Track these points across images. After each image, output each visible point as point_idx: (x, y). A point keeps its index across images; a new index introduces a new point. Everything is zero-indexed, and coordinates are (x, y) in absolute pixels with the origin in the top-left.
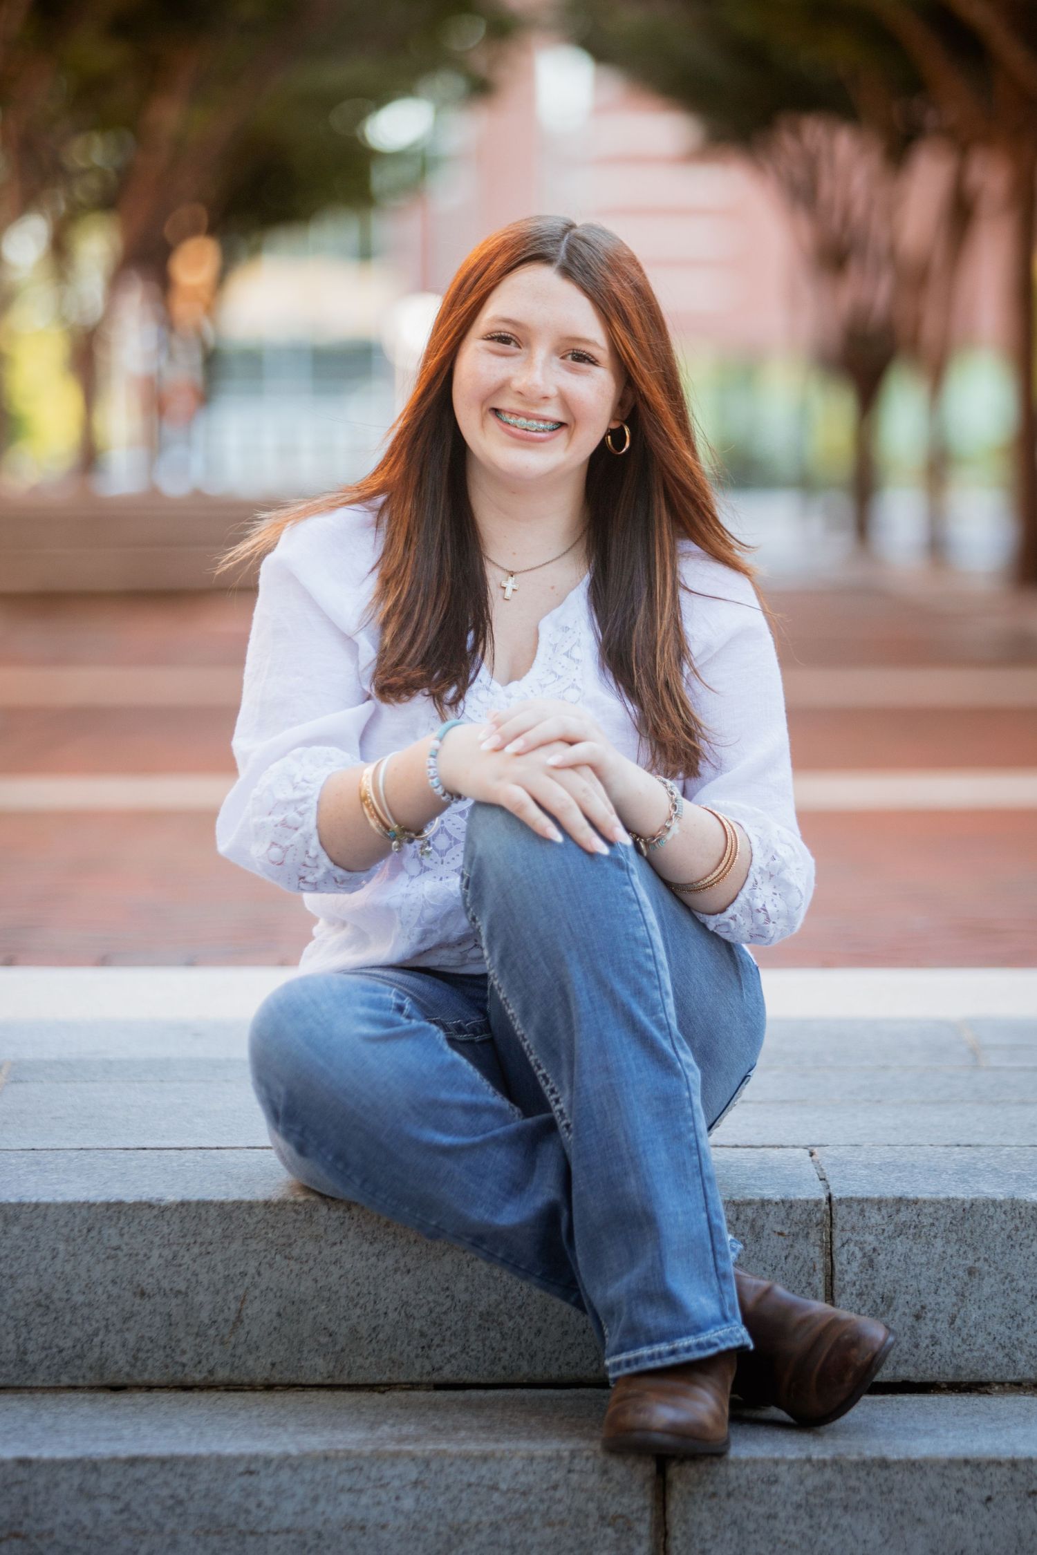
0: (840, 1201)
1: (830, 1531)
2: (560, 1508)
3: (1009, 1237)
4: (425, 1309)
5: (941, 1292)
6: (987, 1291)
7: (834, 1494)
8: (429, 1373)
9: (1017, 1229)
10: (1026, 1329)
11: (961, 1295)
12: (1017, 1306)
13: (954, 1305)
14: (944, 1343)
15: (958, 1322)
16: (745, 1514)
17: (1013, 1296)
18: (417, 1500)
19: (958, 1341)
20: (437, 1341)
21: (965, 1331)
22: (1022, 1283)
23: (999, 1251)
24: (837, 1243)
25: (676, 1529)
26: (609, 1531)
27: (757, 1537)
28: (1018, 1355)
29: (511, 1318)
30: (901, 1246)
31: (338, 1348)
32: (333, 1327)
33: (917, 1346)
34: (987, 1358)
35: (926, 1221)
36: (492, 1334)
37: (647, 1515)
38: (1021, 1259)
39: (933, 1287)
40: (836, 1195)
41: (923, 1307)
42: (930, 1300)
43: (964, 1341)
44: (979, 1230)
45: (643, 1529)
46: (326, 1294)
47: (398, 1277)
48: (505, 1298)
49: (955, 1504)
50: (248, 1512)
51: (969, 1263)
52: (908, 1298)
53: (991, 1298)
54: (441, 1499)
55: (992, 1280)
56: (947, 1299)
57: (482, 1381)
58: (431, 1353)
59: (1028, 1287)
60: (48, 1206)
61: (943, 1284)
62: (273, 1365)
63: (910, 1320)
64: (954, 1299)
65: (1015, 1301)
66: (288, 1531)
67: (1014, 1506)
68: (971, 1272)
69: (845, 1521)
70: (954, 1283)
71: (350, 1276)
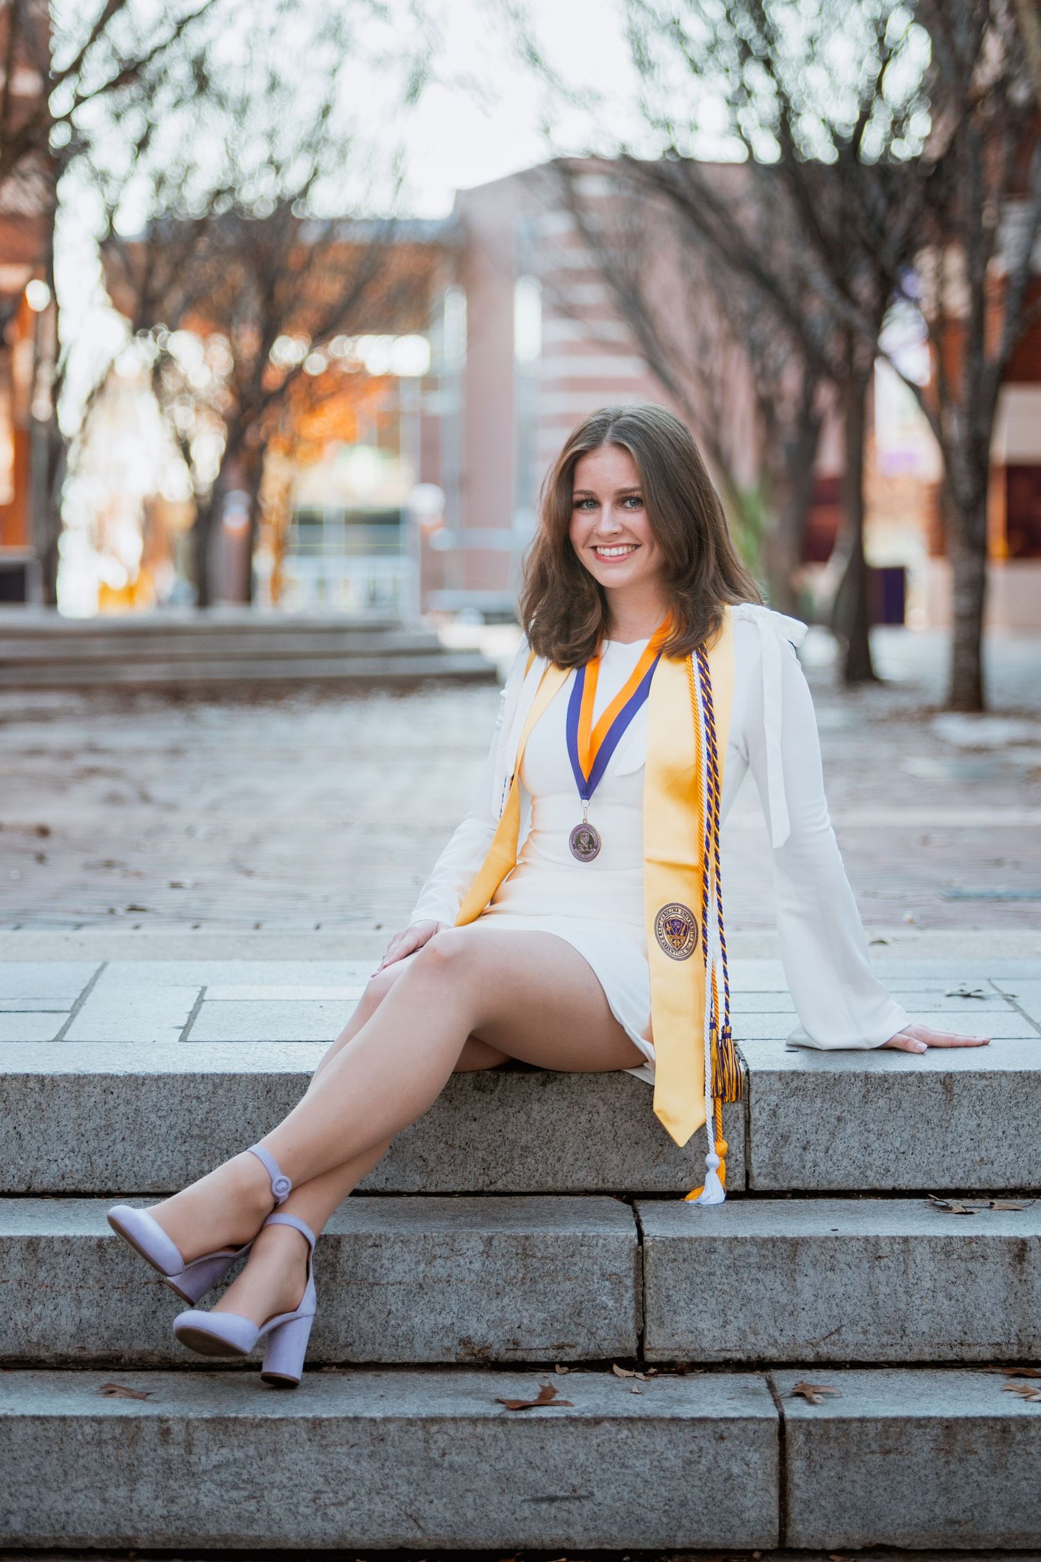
0: (755, 1074)
1: (749, 1282)
2: (576, 1268)
3: (864, 1096)
4: (485, 1144)
5: (819, 1132)
6: (849, 1131)
7: (752, 1260)
8: (488, 1186)
9: (868, 1091)
10: (874, 1156)
11: (833, 1135)
12: (868, 1141)
13: (828, 1140)
14: (821, 1165)
15: (831, 1152)
16: (694, 1272)
17: (866, 1134)
18: (483, 1264)
19: (831, 1164)
20: (493, 1164)
21: (835, 1158)
22: (872, 1126)
23: (857, 1105)
24: (753, 1101)
25: (650, 1281)
26: (607, 1283)
27: (702, 1287)
28: (869, 1173)
29: (541, 1150)
30: (793, 1103)
31: (429, 1169)
32: (425, 1155)
33: (804, 1167)
34: (848, 1175)
35: (810, 1086)
36: (529, 1160)
37: (632, 1273)
38: (871, 1111)
39: (814, 1130)
40: (752, 1068)
41: (808, 1142)
42: (813, 1137)
43: (834, 1164)
44: (844, 1092)
45: (629, 1282)
46: (421, 1134)
47: (468, 1123)
48: (538, 1137)
49: (829, 1265)
50: (374, 1270)
51: (838, 1113)
52: (798, 1136)
53: (852, 1136)
54: (499, 1263)
55: (853, 1125)
56: (824, 1137)
57: (523, 1190)
58: (490, 1173)
59: (876, 1129)
60: (241, 1076)
61: (821, 1128)
62: (387, 1179)
63: (799, 1151)
64: (828, 1137)
65: (867, 1138)
66: (400, 1283)
67: (867, 1265)
68: (839, 1119)
69: (760, 1276)
70: (828, 1126)
71: (437, 1123)
